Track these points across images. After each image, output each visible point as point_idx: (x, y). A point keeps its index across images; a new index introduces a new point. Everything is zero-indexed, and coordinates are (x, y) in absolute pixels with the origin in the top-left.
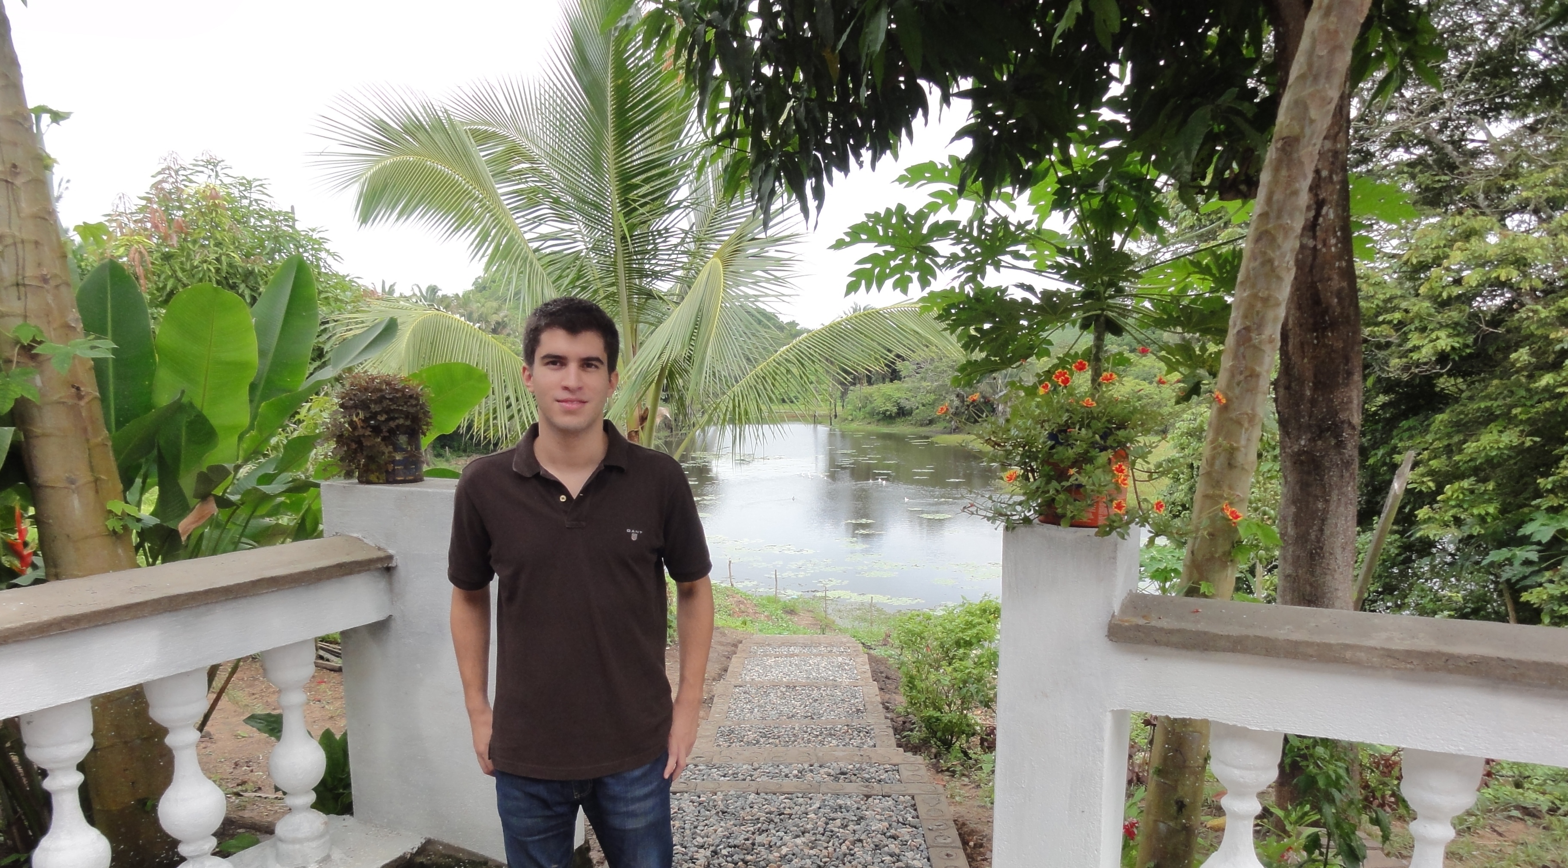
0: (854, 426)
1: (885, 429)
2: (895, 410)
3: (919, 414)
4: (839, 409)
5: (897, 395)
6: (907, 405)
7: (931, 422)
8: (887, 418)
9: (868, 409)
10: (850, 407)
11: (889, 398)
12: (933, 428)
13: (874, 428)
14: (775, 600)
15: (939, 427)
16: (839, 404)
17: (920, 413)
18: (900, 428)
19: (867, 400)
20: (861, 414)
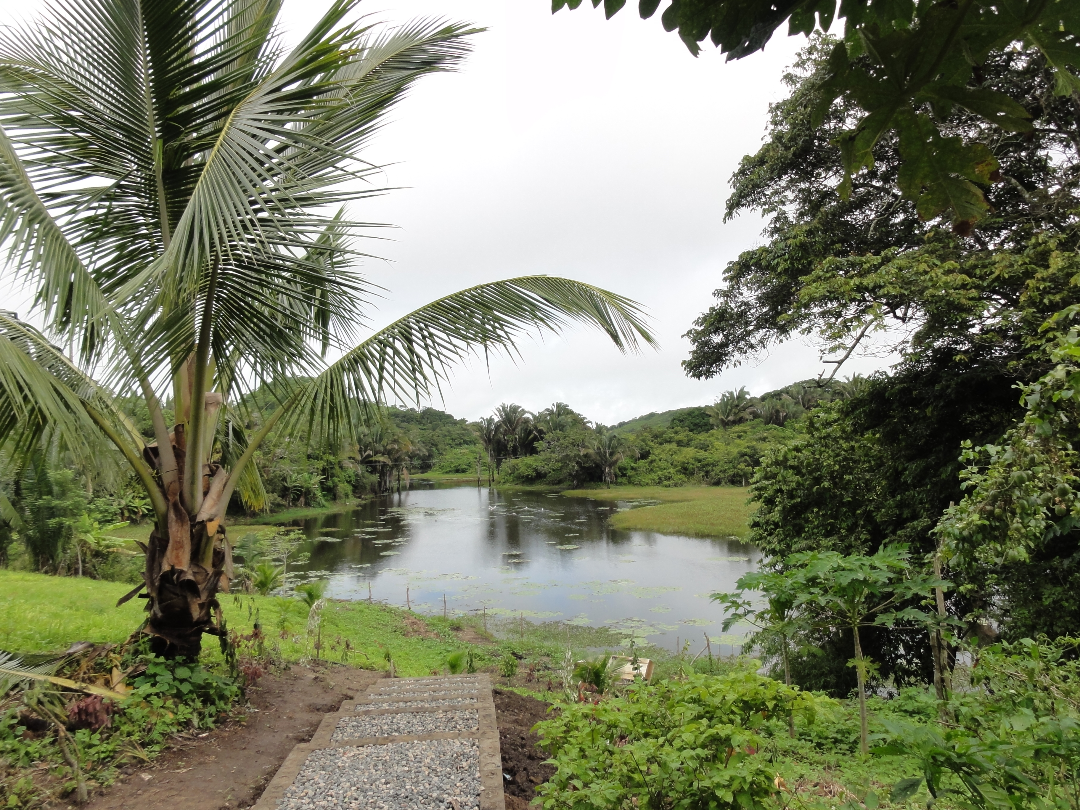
0: (506, 486)
1: (528, 488)
2: (534, 474)
3: (550, 477)
4: (496, 476)
5: (535, 464)
6: (543, 470)
7: (560, 482)
8: (529, 480)
9: (516, 474)
10: (503, 473)
11: (530, 467)
12: (562, 486)
13: (520, 487)
14: (444, 619)
15: (565, 485)
16: (495, 472)
17: (552, 476)
18: (537, 487)
19: (514, 468)
20: (511, 478)
